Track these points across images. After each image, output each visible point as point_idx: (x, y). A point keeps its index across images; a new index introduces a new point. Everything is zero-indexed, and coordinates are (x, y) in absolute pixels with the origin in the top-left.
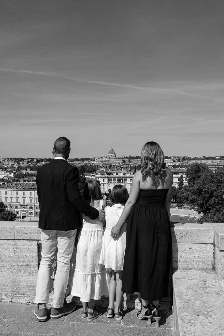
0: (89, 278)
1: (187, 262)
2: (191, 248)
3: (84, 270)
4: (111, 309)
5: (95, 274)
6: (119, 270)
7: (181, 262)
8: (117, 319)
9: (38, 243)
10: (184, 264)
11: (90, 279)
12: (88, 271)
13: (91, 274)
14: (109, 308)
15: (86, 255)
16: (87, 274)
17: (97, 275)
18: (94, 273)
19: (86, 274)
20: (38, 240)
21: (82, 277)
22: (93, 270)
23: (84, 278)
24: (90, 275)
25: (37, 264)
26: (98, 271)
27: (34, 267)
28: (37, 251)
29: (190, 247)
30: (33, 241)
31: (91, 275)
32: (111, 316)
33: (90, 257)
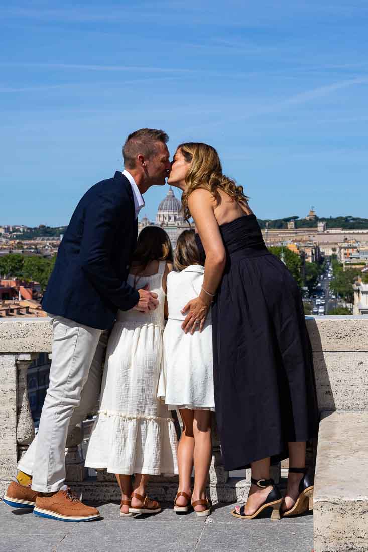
0: (131, 425)
1: (354, 395)
2: (362, 363)
3: (121, 407)
4: (183, 493)
5: (145, 419)
6: (196, 406)
7: (340, 394)
8: (199, 514)
9: (17, 360)
10: (346, 399)
11: (133, 429)
12: (131, 410)
13: (136, 418)
14: (179, 491)
15: (125, 376)
16: (128, 416)
17: (150, 423)
18: (143, 416)
19: (124, 417)
20: (17, 353)
21: (117, 421)
22: (141, 410)
23: (120, 424)
24: (134, 418)
25: (15, 407)
26: (152, 412)
27: (8, 417)
28: (14, 378)
29: (360, 360)
30: (5, 356)
31: (135, 420)
32: (183, 509)
33: (136, 382)
